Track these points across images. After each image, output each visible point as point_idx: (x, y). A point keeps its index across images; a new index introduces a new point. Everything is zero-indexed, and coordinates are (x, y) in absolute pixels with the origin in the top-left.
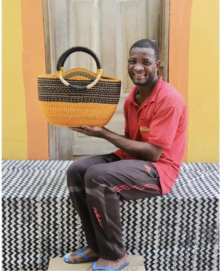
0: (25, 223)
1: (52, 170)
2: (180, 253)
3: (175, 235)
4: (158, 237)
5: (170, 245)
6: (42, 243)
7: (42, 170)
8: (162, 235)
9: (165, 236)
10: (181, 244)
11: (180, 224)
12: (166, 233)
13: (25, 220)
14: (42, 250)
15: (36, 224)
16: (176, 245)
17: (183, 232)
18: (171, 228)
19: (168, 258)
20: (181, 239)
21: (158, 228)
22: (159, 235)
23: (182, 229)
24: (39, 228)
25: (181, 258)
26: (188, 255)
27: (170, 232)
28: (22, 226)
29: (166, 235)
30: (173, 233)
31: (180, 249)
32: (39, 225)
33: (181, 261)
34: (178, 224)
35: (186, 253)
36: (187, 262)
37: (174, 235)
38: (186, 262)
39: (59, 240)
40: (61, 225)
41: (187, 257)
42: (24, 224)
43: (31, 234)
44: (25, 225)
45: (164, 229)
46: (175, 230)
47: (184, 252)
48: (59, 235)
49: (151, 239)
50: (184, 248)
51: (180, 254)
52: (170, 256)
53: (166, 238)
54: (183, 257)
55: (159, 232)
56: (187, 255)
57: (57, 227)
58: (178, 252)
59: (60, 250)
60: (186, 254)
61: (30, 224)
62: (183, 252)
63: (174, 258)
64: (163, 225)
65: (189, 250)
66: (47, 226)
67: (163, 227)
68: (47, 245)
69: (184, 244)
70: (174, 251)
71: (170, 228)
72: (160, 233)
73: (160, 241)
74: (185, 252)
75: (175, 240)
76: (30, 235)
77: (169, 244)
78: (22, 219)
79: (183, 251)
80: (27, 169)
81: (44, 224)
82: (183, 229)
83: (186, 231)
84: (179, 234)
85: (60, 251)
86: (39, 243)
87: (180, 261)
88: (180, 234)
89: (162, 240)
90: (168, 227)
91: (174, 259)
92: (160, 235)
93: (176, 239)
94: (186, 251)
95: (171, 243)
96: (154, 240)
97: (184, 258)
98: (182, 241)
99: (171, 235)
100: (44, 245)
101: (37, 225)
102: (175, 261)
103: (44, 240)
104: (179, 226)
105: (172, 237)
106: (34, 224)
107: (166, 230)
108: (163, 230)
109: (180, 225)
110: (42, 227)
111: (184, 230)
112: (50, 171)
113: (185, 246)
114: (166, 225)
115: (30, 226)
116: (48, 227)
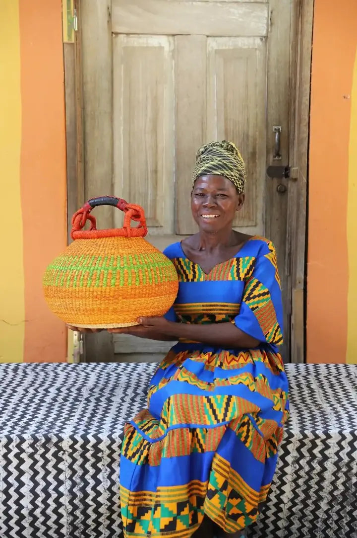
0: (38, 448)
1: (90, 373)
2: (331, 514)
3: (325, 479)
4: (290, 480)
5: (314, 499)
6: (71, 491)
7: (70, 373)
8: (299, 477)
9: (304, 480)
10: (334, 498)
11: (336, 458)
12: (308, 473)
13: (38, 444)
14: (70, 508)
15: (60, 449)
16: (325, 501)
17: (340, 474)
18: (318, 465)
19: (307, 520)
20: (336, 488)
21: (292, 463)
22: (292, 476)
23: (339, 469)
24: (66, 457)
25: (331, 523)
26: (346, 520)
27: (315, 472)
28: (31, 456)
29: (307, 477)
30: (320, 474)
31: (332, 507)
32: (64, 451)
33: (332, 532)
34: (331, 458)
35: (343, 515)
36: (344, 533)
37: (322, 479)
38: (342, 534)
39: (104, 481)
40: (108, 452)
41: (344, 524)
42: (36, 451)
43: (50, 472)
44: (38, 453)
45: (303, 466)
46: (325, 469)
47: (338, 513)
48: (103, 471)
49: (278, 481)
50: (339, 506)
51: (330, 517)
52: (311, 517)
53: (306, 483)
54: (336, 522)
55: (294, 471)
56: (344, 520)
57: (100, 455)
58: (326, 512)
59: (107, 505)
60: (341, 518)
61: (47, 450)
62: (336, 512)
63: (318, 522)
64: (302, 456)
65: (348, 510)
66: (80, 453)
67: (303, 462)
68: (80, 495)
69: (341, 500)
70: (321, 510)
71: (315, 464)
72: (296, 472)
73: (295, 489)
74: (341, 513)
75: (324, 490)
76: (48, 473)
77: (312, 498)
78: (32, 441)
79: (336, 510)
80: (42, 370)
81: (75, 450)
82: (341, 469)
83: (345, 474)
84: (331, 479)
85: (106, 507)
86: (66, 492)
87: (329, 530)
88: (334, 478)
89: (298, 486)
90: (312, 463)
91: (318, 525)
92: (295, 476)
93: (325, 487)
94: (343, 511)
95: (314, 495)
96: (284, 483)
97: (338, 525)
98: (335, 493)
99: (317, 478)
100: (74, 496)
101: (62, 452)
102: (320, 529)
103: (74, 484)
104: (333, 462)
105: (318, 483)
106: (56, 449)
107: (307, 468)
108: (301, 468)
109: (335, 460)
110: (71, 455)
111: (342, 472)
112: (88, 374)
113: (341, 504)
114: (308, 459)
115: (47, 456)
116: (83, 455)
